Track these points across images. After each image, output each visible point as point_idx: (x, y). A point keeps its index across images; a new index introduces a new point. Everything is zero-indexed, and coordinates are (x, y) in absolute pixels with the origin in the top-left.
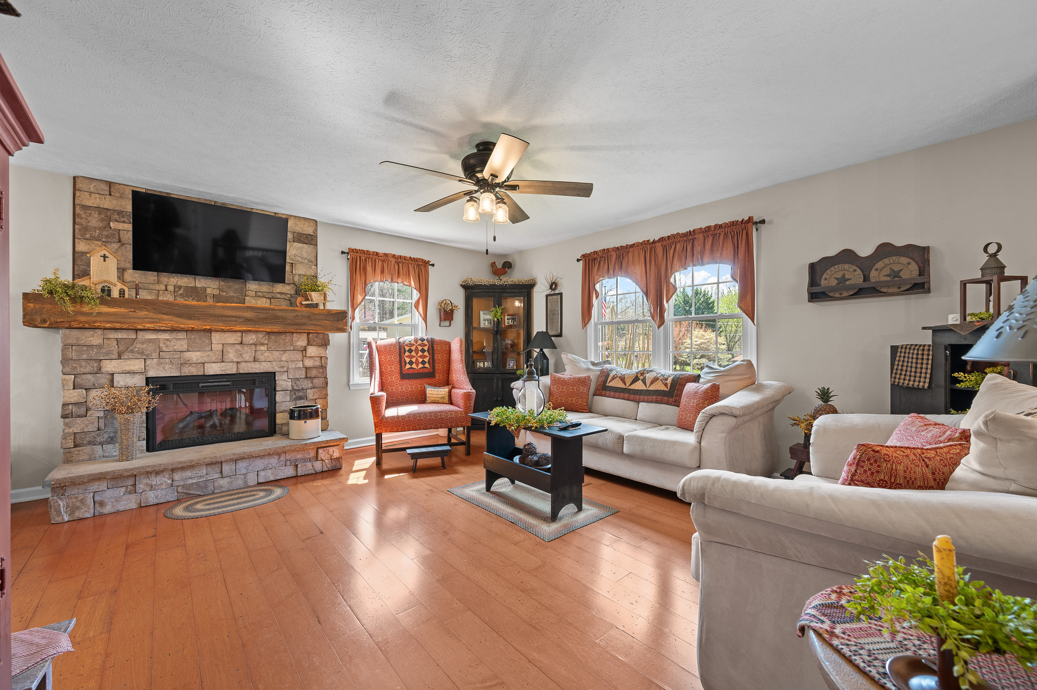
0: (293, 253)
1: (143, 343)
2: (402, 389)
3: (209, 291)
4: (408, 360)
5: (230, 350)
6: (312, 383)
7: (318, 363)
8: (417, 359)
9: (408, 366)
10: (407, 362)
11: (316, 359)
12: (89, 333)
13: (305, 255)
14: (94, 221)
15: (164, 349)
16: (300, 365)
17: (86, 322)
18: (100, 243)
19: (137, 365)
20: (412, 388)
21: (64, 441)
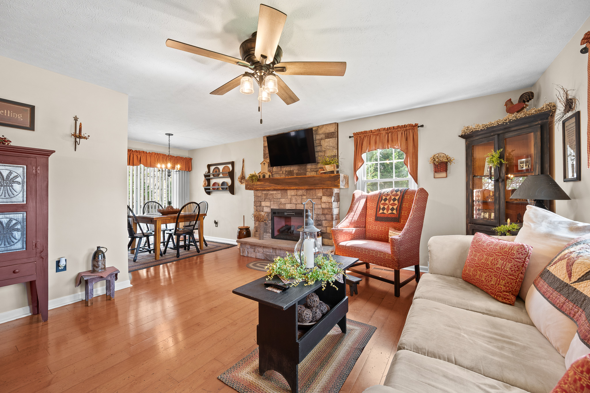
0: (326, 145)
1: (270, 195)
2: (375, 228)
4: (382, 206)
5: (293, 198)
6: (325, 217)
7: (327, 206)
8: (388, 207)
9: (381, 211)
10: (381, 208)
11: (327, 203)
12: (260, 192)
13: (331, 144)
15: (275, 198)
16: (320, 207)
17: (260, 188)
19: (268, 204)
20: (382, 228)
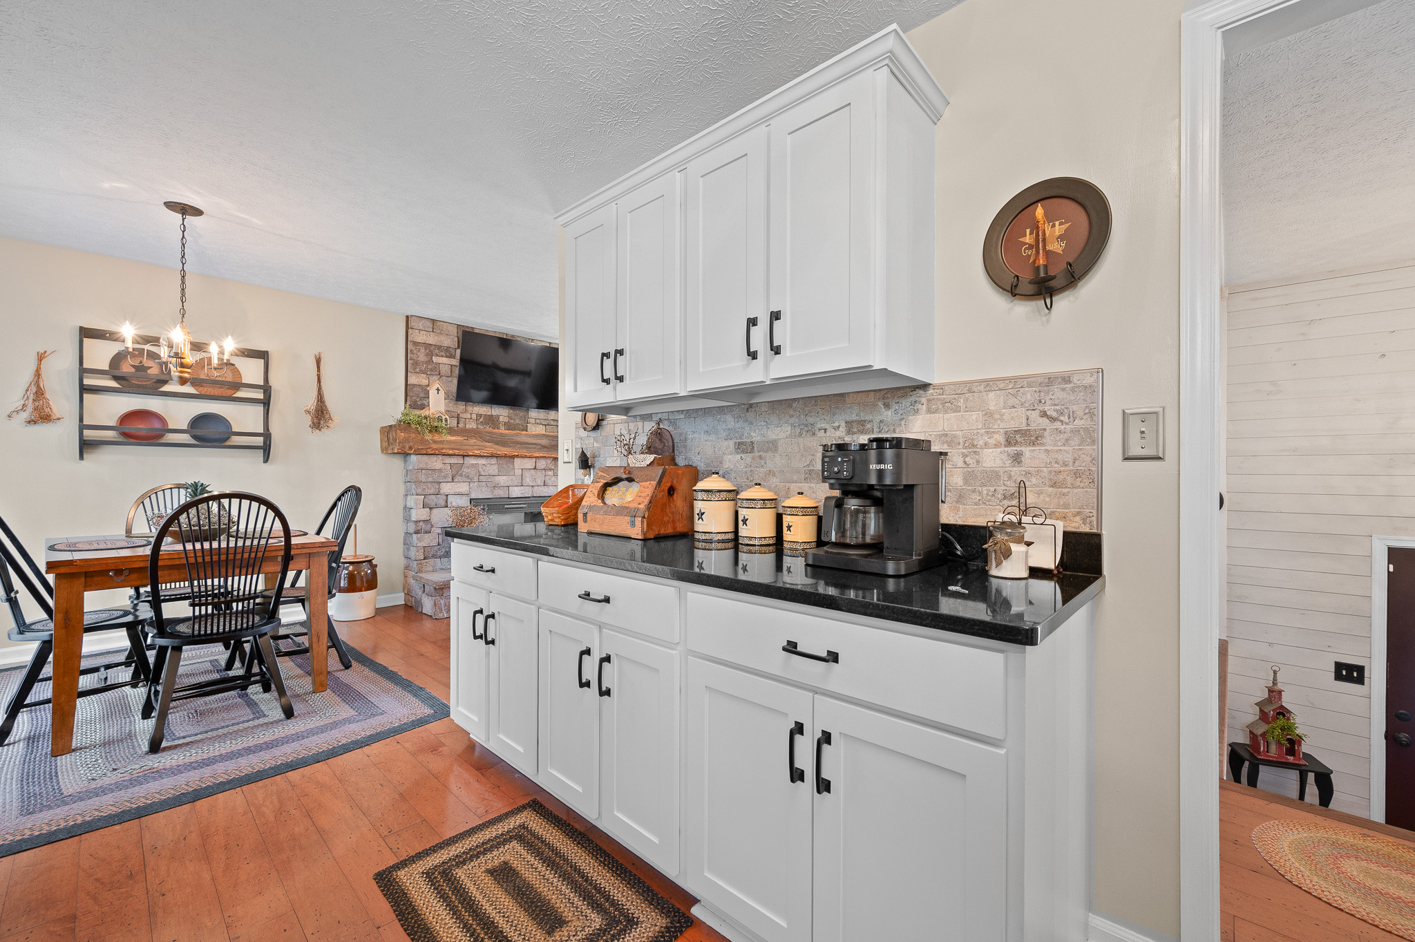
1: (468, 468)
3: (501, 419)
5: (527, 475)
12: (434, 458)
14: (422, 357)
15: (482, 473)
17: (437, 449)
18: (425, 376)
19: (463, 488)
21: (417, 554)
